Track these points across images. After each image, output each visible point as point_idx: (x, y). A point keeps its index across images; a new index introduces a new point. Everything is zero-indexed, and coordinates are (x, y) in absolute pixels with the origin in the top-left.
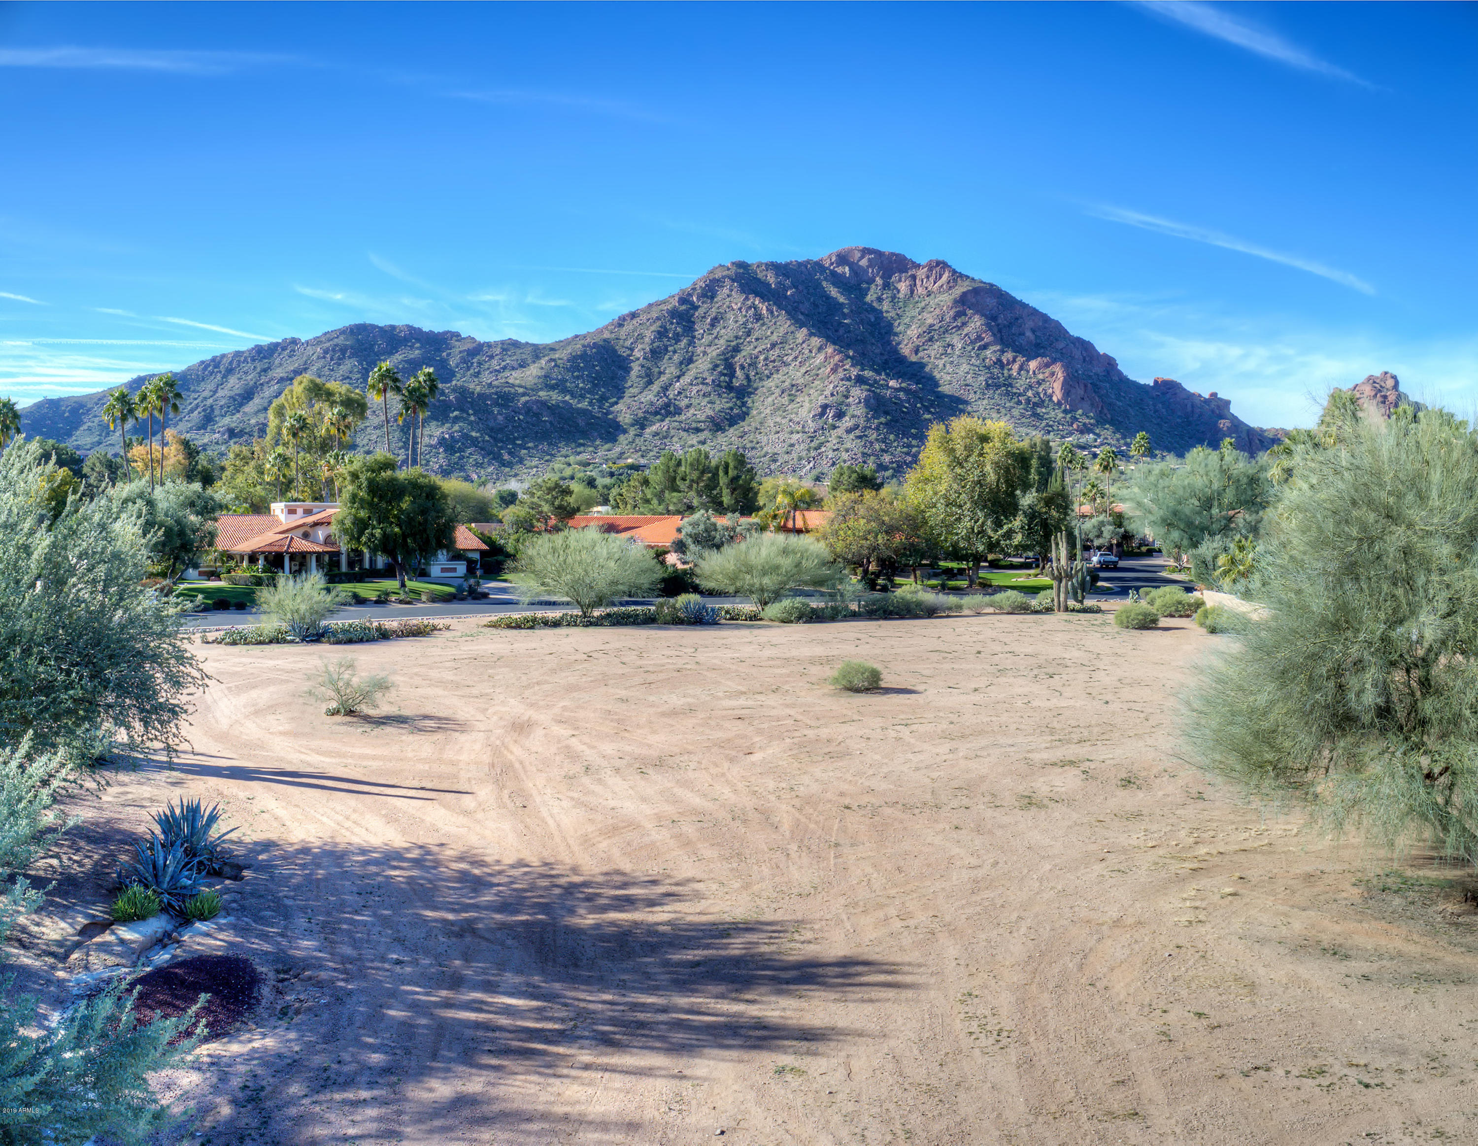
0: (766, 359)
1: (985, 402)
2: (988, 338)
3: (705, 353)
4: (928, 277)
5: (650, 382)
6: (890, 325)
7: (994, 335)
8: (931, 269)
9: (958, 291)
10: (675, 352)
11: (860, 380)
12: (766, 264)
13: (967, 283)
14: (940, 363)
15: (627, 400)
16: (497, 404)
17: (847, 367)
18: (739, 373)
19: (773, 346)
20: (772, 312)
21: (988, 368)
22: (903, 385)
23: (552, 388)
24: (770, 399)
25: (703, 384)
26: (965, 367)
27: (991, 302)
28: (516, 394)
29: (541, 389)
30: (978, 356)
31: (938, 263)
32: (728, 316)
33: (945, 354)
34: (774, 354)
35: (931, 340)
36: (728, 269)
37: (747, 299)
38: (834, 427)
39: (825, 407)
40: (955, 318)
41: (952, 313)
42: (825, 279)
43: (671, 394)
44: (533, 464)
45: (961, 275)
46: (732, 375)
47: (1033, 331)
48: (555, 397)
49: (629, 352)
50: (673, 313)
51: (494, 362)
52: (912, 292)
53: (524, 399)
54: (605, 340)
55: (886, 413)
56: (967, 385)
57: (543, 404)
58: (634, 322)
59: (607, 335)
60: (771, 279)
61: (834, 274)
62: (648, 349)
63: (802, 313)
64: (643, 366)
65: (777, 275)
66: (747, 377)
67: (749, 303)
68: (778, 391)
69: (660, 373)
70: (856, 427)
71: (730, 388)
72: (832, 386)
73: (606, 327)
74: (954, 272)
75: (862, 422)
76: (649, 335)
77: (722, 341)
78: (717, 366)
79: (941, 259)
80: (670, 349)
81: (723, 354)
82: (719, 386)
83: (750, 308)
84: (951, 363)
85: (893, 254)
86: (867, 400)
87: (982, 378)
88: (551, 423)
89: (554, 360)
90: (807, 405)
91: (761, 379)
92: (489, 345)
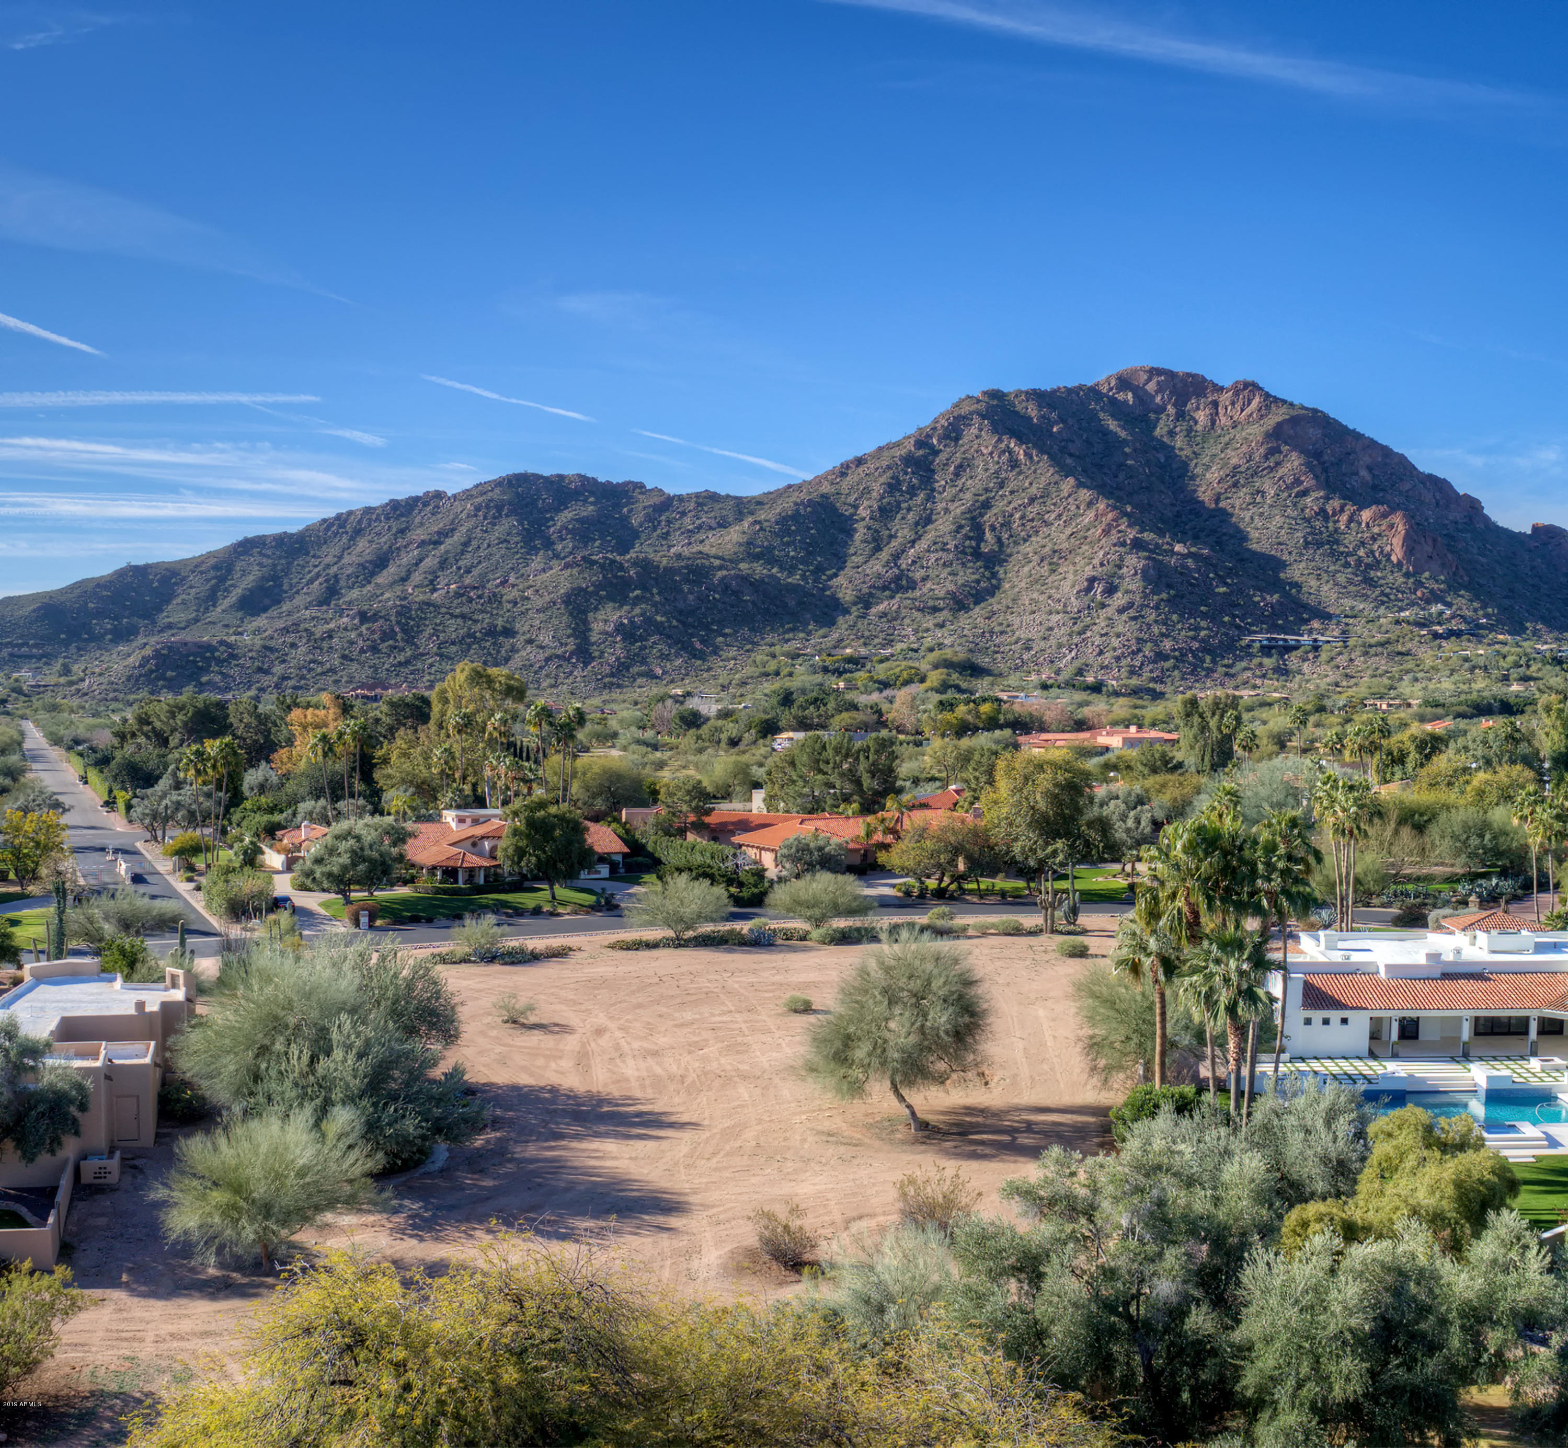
0: (1022, 518)
1: (1303, 565)
2: (1308, 481)
3: (947, 510)
4: (1233, 404)
5: (878, 549)
6: (1185, 466)
7: (1316, 477)
8: (1237, 393)
9: (1272, 420)
10: (909, 509)
11: (1138, 545)
12: (1027, 393)
13: (1283, 410)
14: (1247, 515)
15: (848, 571)
16: (687, 581)
17: (1123, 527)
18: (988, 535)
19: (1032, 500)
20: (1031, 458)
21: (1308, 520)
22: (1193, 549)
23: (756, 557)
24: (1026, 569)
25: (943, 550)
26: (1278, 520)
27: (1314, 433)
28: (712, 568)
29: (743, 560)
30: (1295, 505)
31: (1247, 385)
32: (976, 462)
33: (1254, 503)
34: (1032, 511)
35: (1235, 485)
36: (978, 401)
37: (1000, 440)
38: (1103, 606)
39: (1092, 580)
40: (1266, 457)
41: (1262, 450)
42: (1102, 409)
43: (904, 563)
44: (731, 654)
45: (1276, 400)
46: (980, 538)
47: (1370, 469)
48: (759, 570)
49: (852, 511)
50: (909, 460)
51: (687, 520)
52: (1213, 422)
53: (720, 574)
54: (822, 496)
55: (1169, 586)
56: (1280, 544)
57: (744, 579)
58: (860, 470)
59: (826, 488)
60: (1033, 411)
61: (1113, 401)
62: (875, 506)
63: (1071, 455)
64: (869, 528)
65: (1040, 407)
66: (999, 540)
67: (1003, 446)
68: (1036, 559)
69: (891, 537)
70: (1130, 605)
71: (977, 554)
72: (1101, 553)
73: (825, 477)
74: (1268, 395)
75: (1138, 599)
76: (877, 488)
77: (968, 495)
78: (961, 527)
79: (1250, 379)
80: (904, 505)
81: (970, 511)
82: (963, 552)
83: (1004, 452)
84: (1261, 514)
85: (1189, 375)
86: (1145, 571)
87: (1299, 534)
88: (754, 603)
89: (759, 522)
90: (1071, 576)
91: (1016, 543)
92: (680, 498)
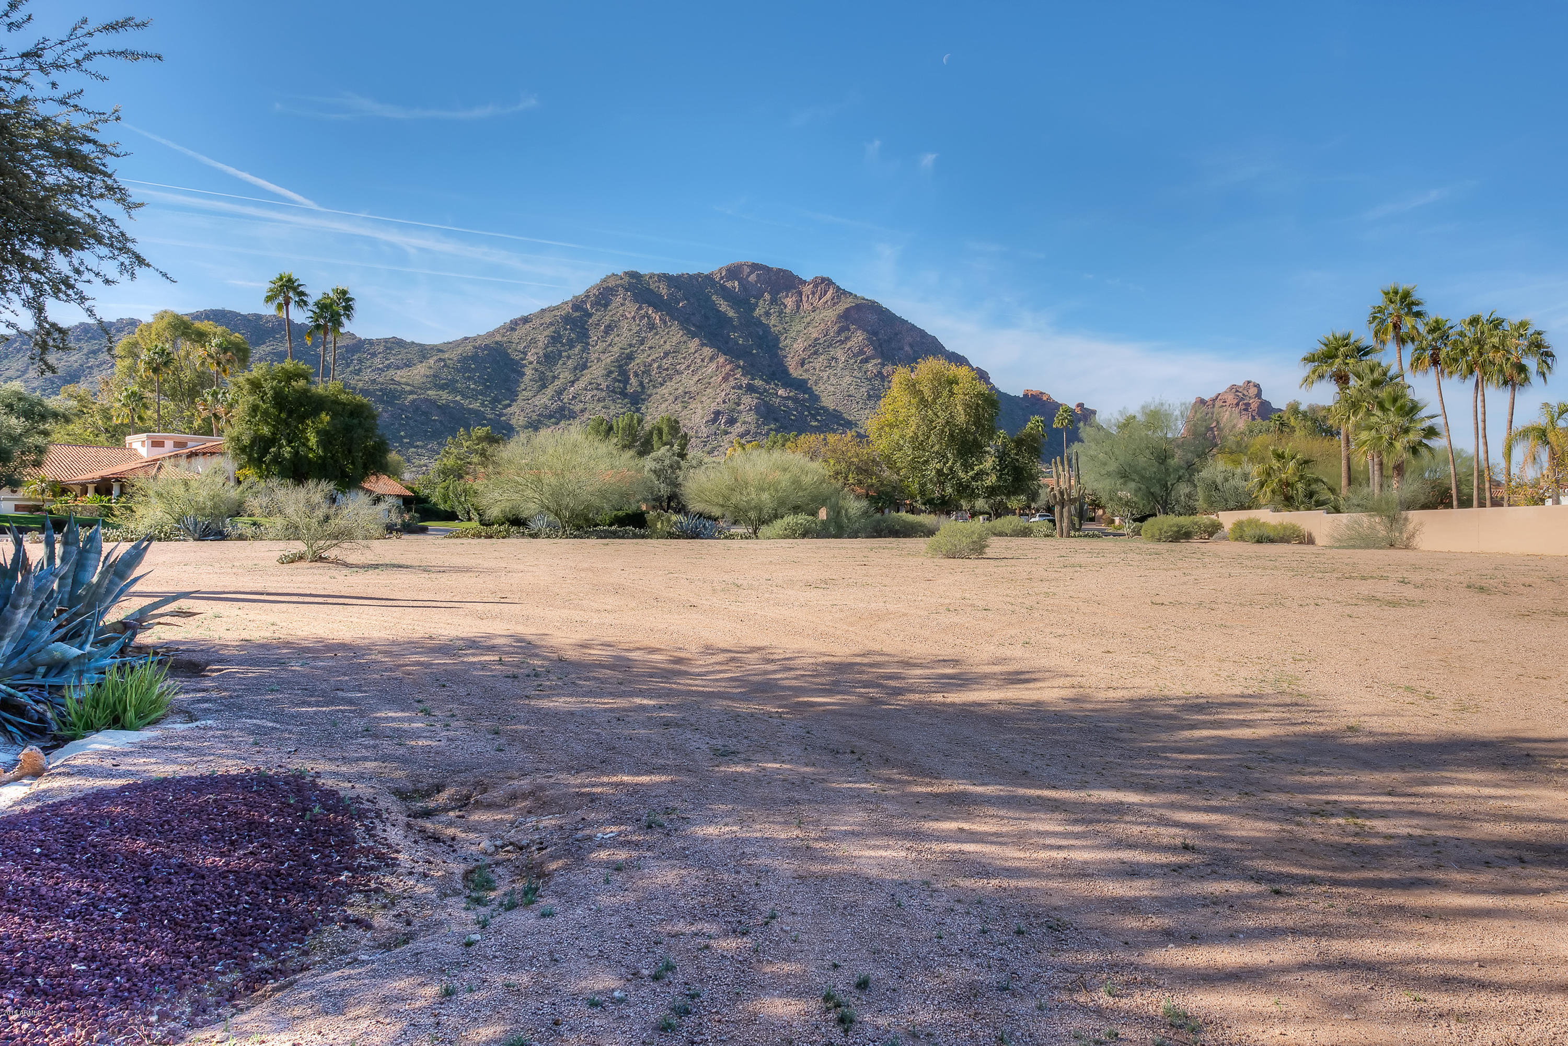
0: (659, 367)
1: (867, 411)
2: (869, 351)
3: (599, 359)
4: (813, 293)
5: (544, 386)
6: (777, 340)
7: (875, 349)
8: (816, 286)
9: (842, 307)
10: (569, 357)
11: (751, 389)
12: (659, 275)
13: (850, 300)
14: (825, 375)
15: (520, 402)
16: (381, 401)
17: (738, 376)
18: (633, 380)
19: (666, 354)
20: (665, 323)
21: (870, 380)
22: (791, 394)
23: (442, 387)
24: (664, 406)
25: (597, 389)
26: (847, 379)
27: (872, 317)
28: (403, 392)
29: (430, 389)
30: (860, 368)
31: (823, 280)
32: (621, 324)
33: (830, 366)
34: (666, 363)
35: (815, 353)
36: (622, 279)
37: (640, 308)
38: (726, 433)
39: (717, 414)
40: (839, 333)
41: (836, 328)
42: (716, 293)
43: (566, 397)
44: (422, 462)
45: (845, 293)
46: (626, 381)
47: (911, 346)
48: (445, 397)
49: (522, 356)
50: (567, 319)
51: (377, 360)
52: (798, 307)
53: (411, 397)
54: (496, 343)
55: (776, 420)
56: (849, 396)
57: (432, 403)
58: (527, 326)
59: (498, 338)
60: (664, 291)
61: (723, 287)
62: (541, 354)
63: (694, 325)
64: (536, 370)
65: (669, 287)
66: (641, 384)
67: (642, 312)
68: (671, 398)
69: (554, 377)
70: (747, 433)
71: (624, 394)
72: (724, 393)
73: (497, 331)
74: (838, 288)
75: (753, 428)
76: (542, 340)
77: (616, 349)
78: (611, 372)
79: (825, 276)
80: (564, 354)
81: (617, 361)
82: (613, 391)
83: (643, 317)
84: (835, 375)
85: (780, 270)
86: (757, 407)
87: (864, 390)
88: (441, 422)
89: (444, 360)
90: (700, 412)
91: (654, 387)
92: (371, 342)
